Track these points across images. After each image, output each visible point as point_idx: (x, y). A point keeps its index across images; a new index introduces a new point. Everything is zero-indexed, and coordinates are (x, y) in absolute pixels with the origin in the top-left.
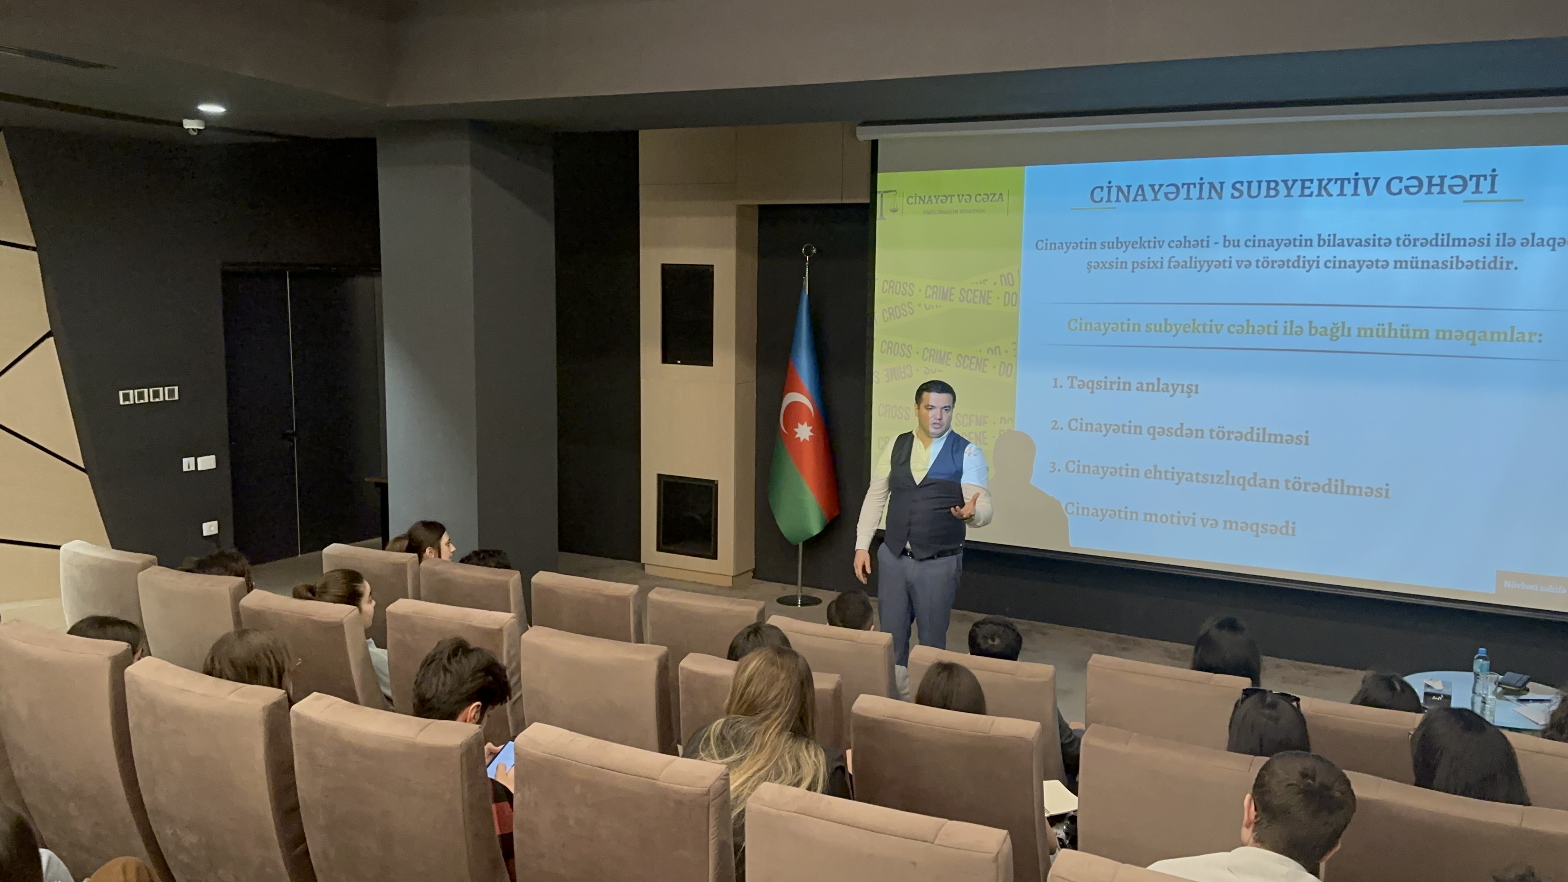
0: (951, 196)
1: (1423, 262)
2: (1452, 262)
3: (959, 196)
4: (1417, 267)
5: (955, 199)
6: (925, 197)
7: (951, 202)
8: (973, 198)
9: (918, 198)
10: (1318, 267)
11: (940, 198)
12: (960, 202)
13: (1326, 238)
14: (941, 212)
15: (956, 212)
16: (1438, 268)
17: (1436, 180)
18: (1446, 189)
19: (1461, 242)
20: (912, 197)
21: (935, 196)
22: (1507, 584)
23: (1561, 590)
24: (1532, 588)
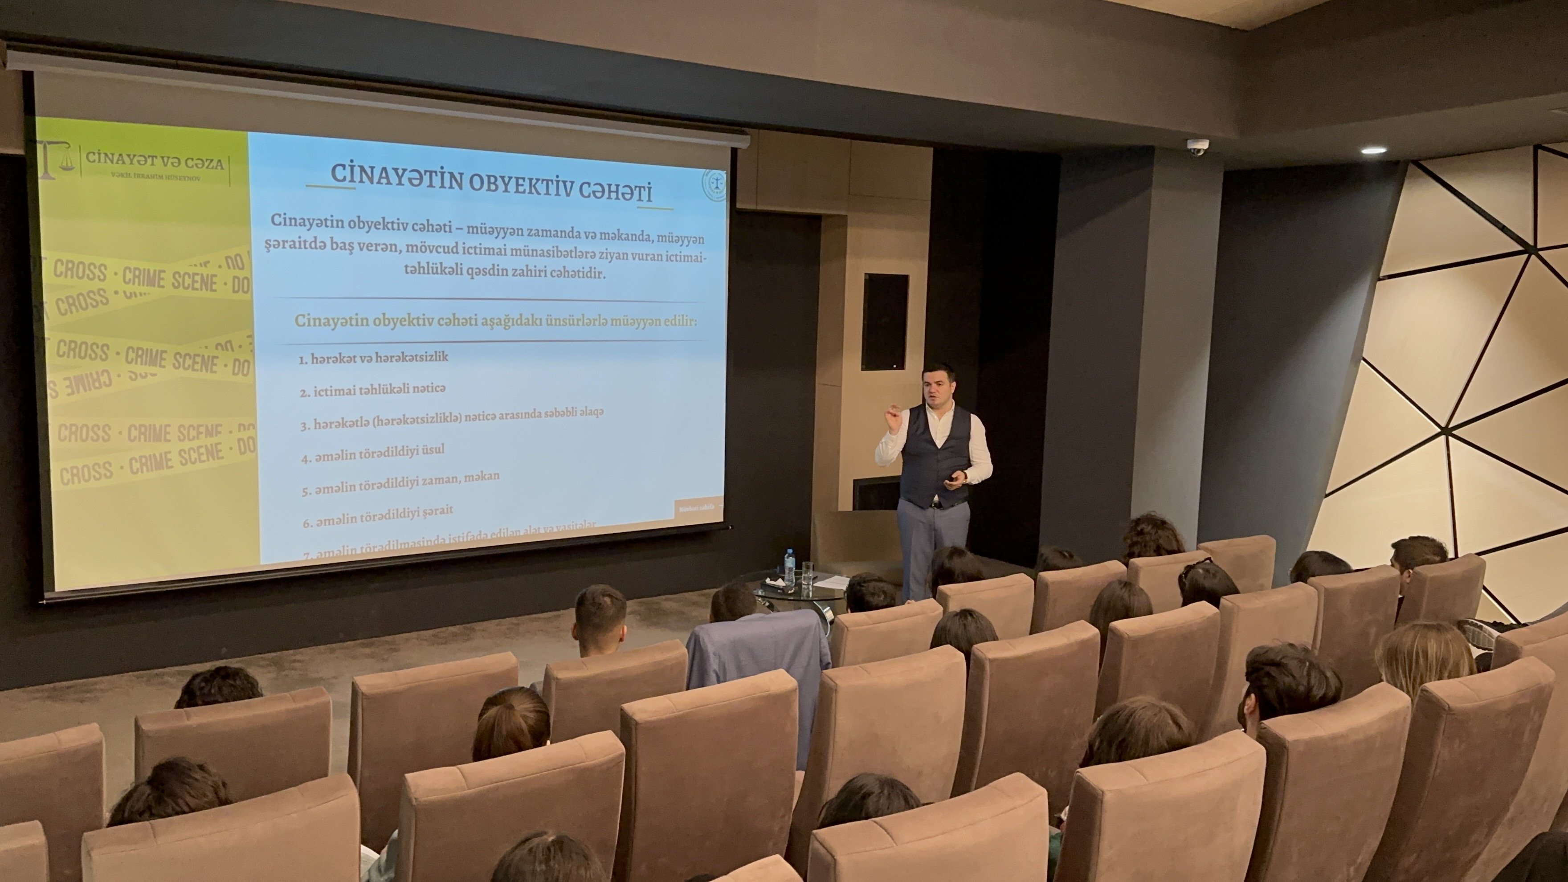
0: (153, 157)
3: (163, 158)
5: (158, 162)
6: (113, 154)
7: (153, 164)
8: (183, 162)
9: (102, 156)
11: (136, 159)
12: (165, 165)
14: (138, 176)
15: (161, 177)
20: (94, 153)
21: (129, 156)
22: (682, 510)
23: (711, 507)
24: (695, 509)
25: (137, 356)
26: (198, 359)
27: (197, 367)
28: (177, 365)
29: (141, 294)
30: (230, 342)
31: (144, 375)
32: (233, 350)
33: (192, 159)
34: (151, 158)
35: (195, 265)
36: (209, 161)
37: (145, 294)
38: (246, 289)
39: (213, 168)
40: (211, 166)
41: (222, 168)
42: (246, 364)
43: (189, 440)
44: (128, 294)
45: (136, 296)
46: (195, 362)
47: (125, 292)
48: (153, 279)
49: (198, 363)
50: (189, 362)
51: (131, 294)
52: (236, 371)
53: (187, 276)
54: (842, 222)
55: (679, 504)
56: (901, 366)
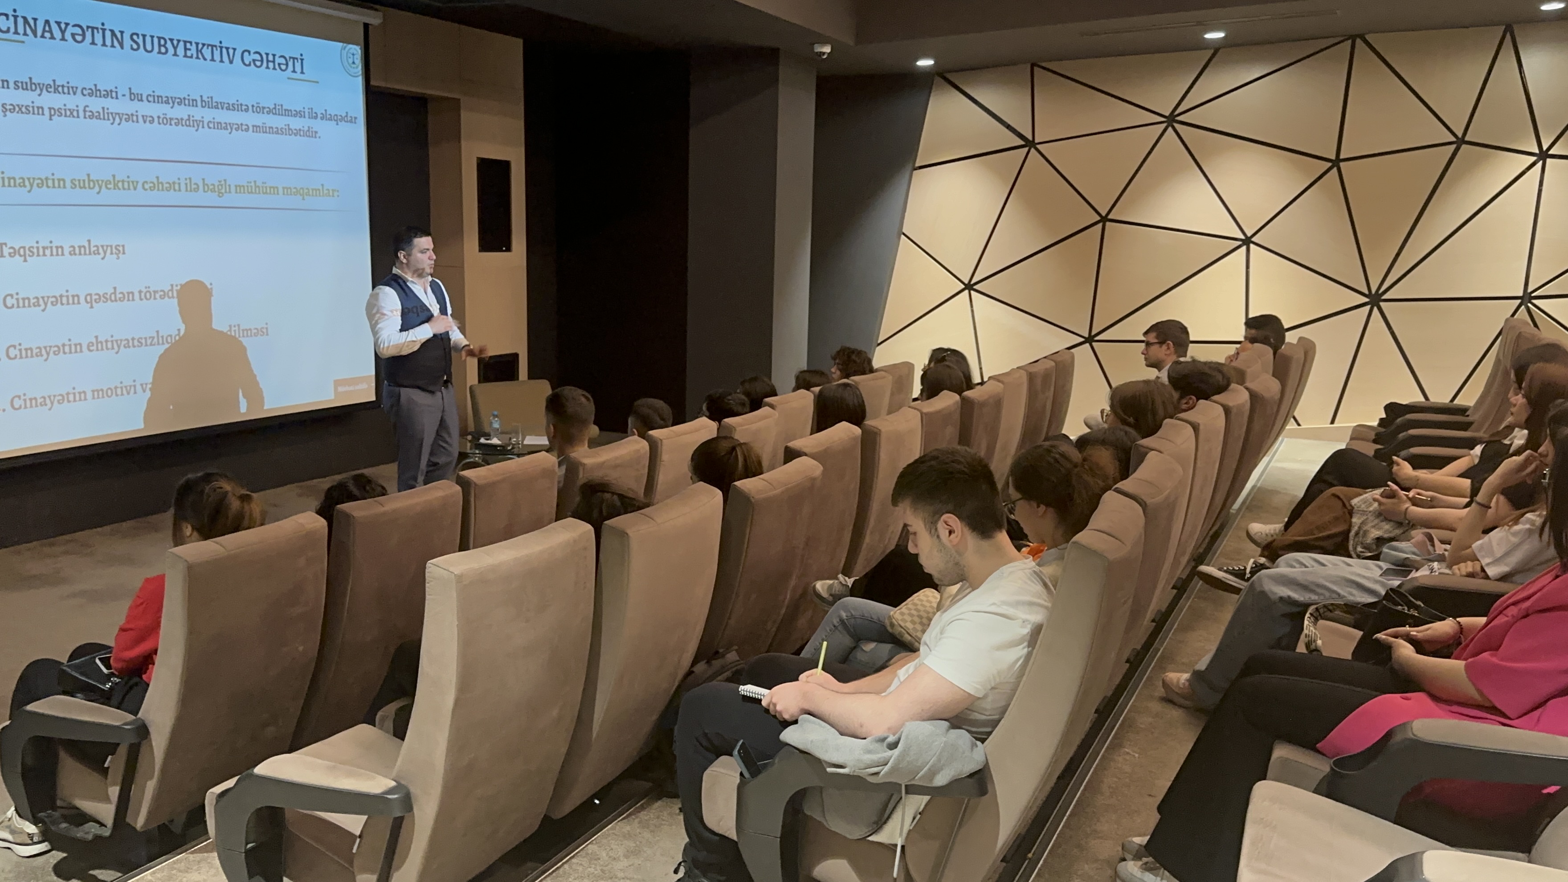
1: (269, 128)
2: (286, 130)
4: (266, 132)
10: (203, 127)
13: (206, 100)
16: (279, 134)
17: (271, 58)
18: (277, 66)
19: (288, 113)
22: (340, 389)
23: (364, 386)
24: (351, 388)
54: (455, 105)
55: (338, 383)
56: (509, 249)
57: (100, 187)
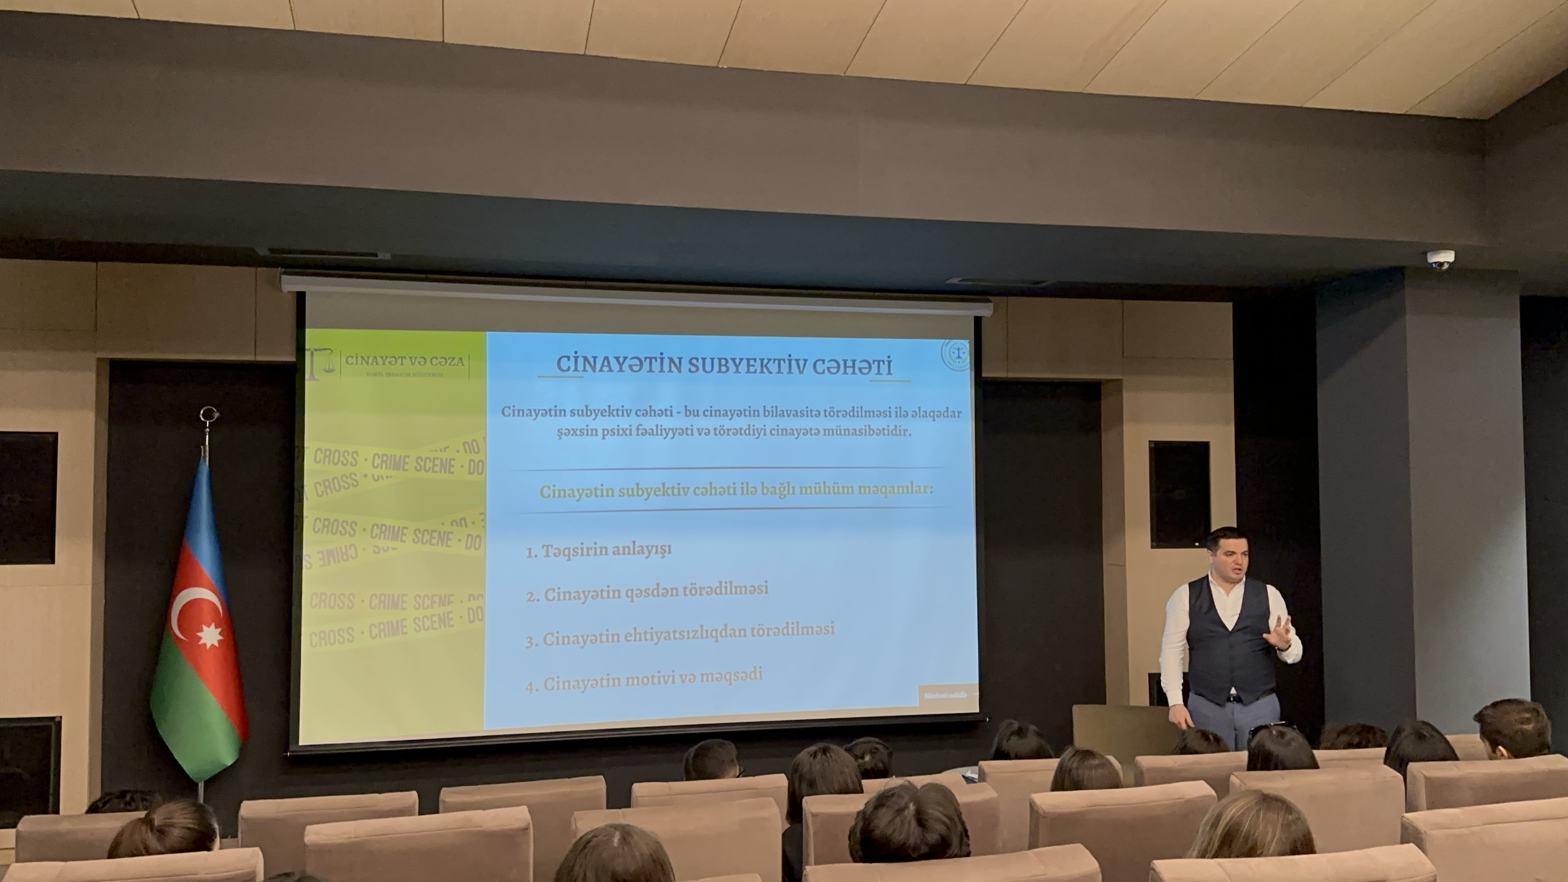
0: (402, 358)
1: (845, 430)
2: (866, 430)
3: (411, 358)
4: (841, 434)
5: (407, 361)
6: (368, 357)
7: (402, 364)
8: (428, 361)
9: (360, 359)
10: (765, 434)
11: (388, 360)
12: (413, 364)
13: (770, 409)
14: (389, 374)
15: (408, 375)
16: (856, 435)
17: (849, 364)
18: (857, 371)
19: (870, 414)
20: (352, 357)
21: (382, 358)
22: (927, 696)
24: (944, 696)
25: (381, 532)
26: (435, 535)
27: (434, 541)
28: (416, 540)
29: (387, 477)
30: (464, 519)
31: (386, 548)
32: (466, 526)
33: (437, 358)
34: (400, 359)
35: (436, 451)
36: (451, 359)
37: (391, 477)
38: (480, 471)
39: (454, 365)
40: (453, 364)
41: (463, 365)
42: (478, 539)
43: (424, 608)
44: (376, 478)
45: (383, 479)
46: (432, 538)
47: (373, 476)
48: (398, 464)
49: (435, 538)
50: (427, 537)
51: (378, 477)
52: (469, 545)
53: (428, 461)
54: (1116, 387)
55: (923, 689)
57: (649, 495)
